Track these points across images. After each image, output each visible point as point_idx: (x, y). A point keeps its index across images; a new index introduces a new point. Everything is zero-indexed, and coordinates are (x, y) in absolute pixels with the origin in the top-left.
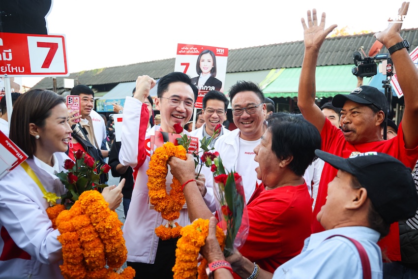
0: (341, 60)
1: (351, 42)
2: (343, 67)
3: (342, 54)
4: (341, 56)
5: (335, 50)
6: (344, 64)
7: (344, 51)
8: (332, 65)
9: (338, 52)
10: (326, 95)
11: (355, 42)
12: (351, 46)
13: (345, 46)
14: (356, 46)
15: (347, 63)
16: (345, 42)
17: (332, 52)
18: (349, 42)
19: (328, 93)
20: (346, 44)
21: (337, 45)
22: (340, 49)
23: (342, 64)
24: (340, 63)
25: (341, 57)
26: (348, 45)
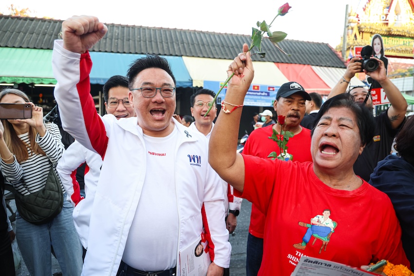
0: (38, 44)
1: (46, 25)
2: (41, 51)
3: (38, 37)
4: (37, 39)
5: (28, 31)
6: (42, 48)
7: (40, 35)
8: (28, 48)
9: (33, 34)
10: (27, 81)
11: (51, 26)
12: (47, 30)
13: (40, 29)
14: (53, 30)
15: (46, 48)
16: (40, 25)
17: (25, 33)
18: (45, 25)
19: (29, 79)
20: (41, 27)
21: (31, 27)
22: (35, 31)
23: (39, 47)
24: (38, 46)
25: (38, 41)
26: (44, 28)
